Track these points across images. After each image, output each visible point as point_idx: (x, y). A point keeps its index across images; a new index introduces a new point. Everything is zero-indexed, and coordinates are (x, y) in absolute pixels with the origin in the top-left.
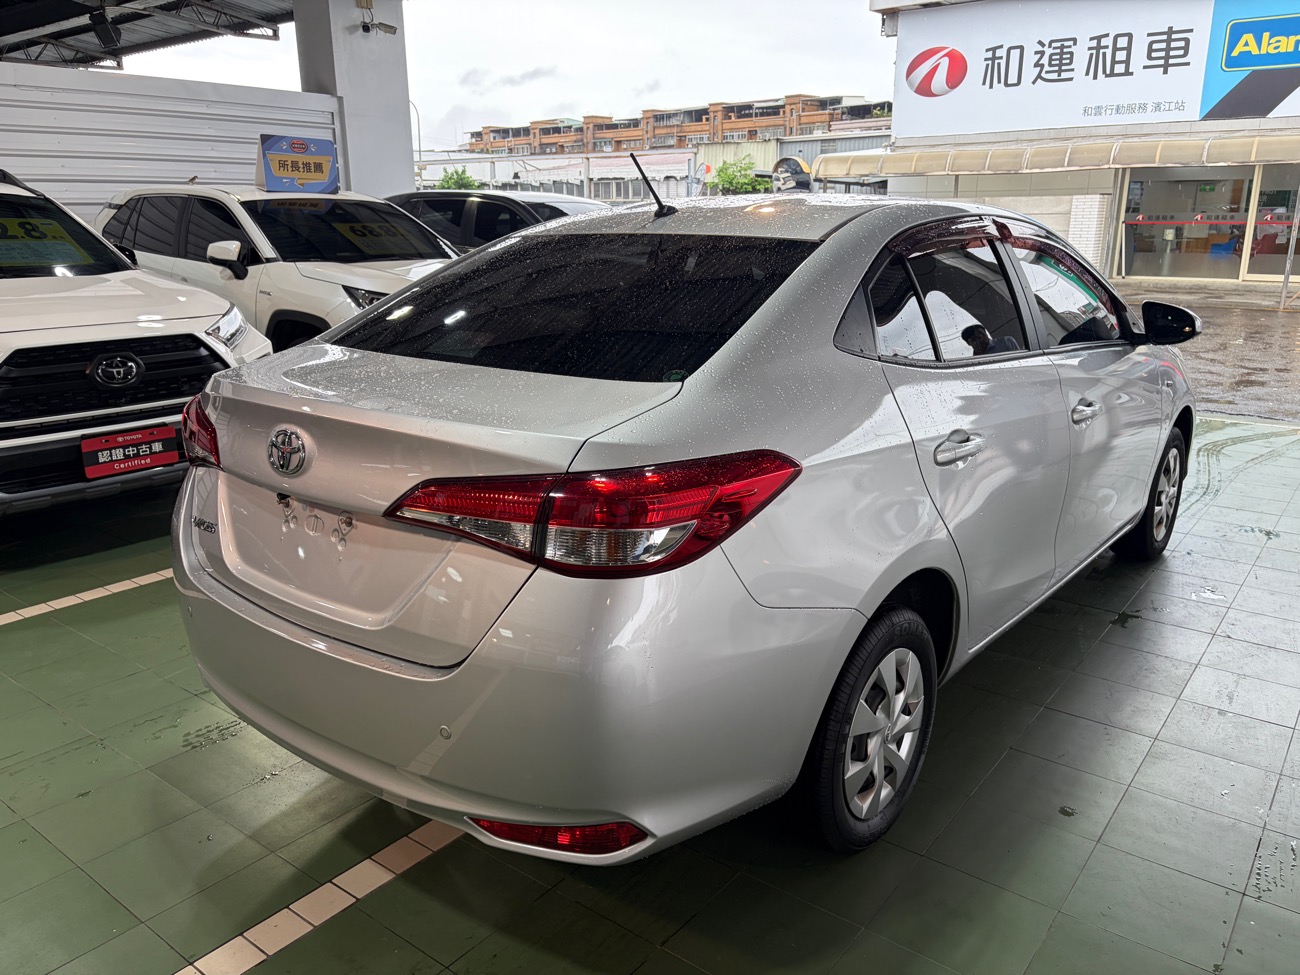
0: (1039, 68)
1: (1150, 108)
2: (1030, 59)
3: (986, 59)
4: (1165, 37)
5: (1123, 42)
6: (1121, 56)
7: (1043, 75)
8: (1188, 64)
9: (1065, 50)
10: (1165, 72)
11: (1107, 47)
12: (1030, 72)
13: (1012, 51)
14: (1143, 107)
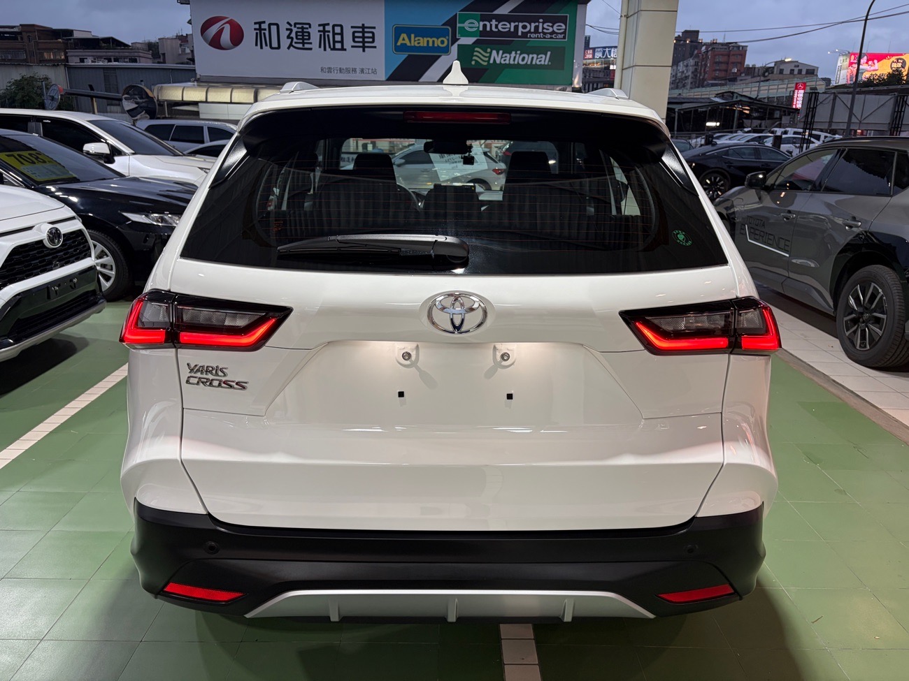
0: (290, 40)
1: (358, 71)
2: (284, 33)
3: (255, 29)
4: (361, 30)
5: (338, 30)
6: (338, 38)
7: (293, 44)
8: (375, 47)
9: (305, 30)
10: (364, 51)
11: (329, 32)
12: (285, 42)
13: (272, 26)
14: (354, 70)
